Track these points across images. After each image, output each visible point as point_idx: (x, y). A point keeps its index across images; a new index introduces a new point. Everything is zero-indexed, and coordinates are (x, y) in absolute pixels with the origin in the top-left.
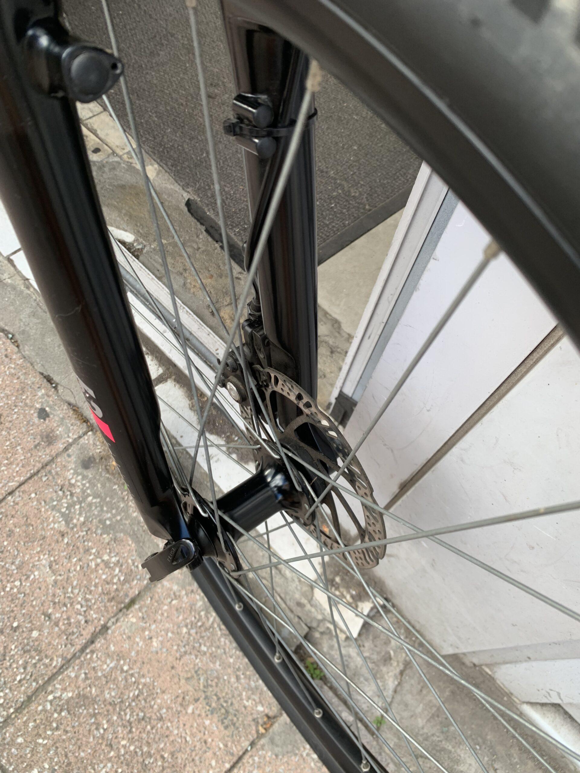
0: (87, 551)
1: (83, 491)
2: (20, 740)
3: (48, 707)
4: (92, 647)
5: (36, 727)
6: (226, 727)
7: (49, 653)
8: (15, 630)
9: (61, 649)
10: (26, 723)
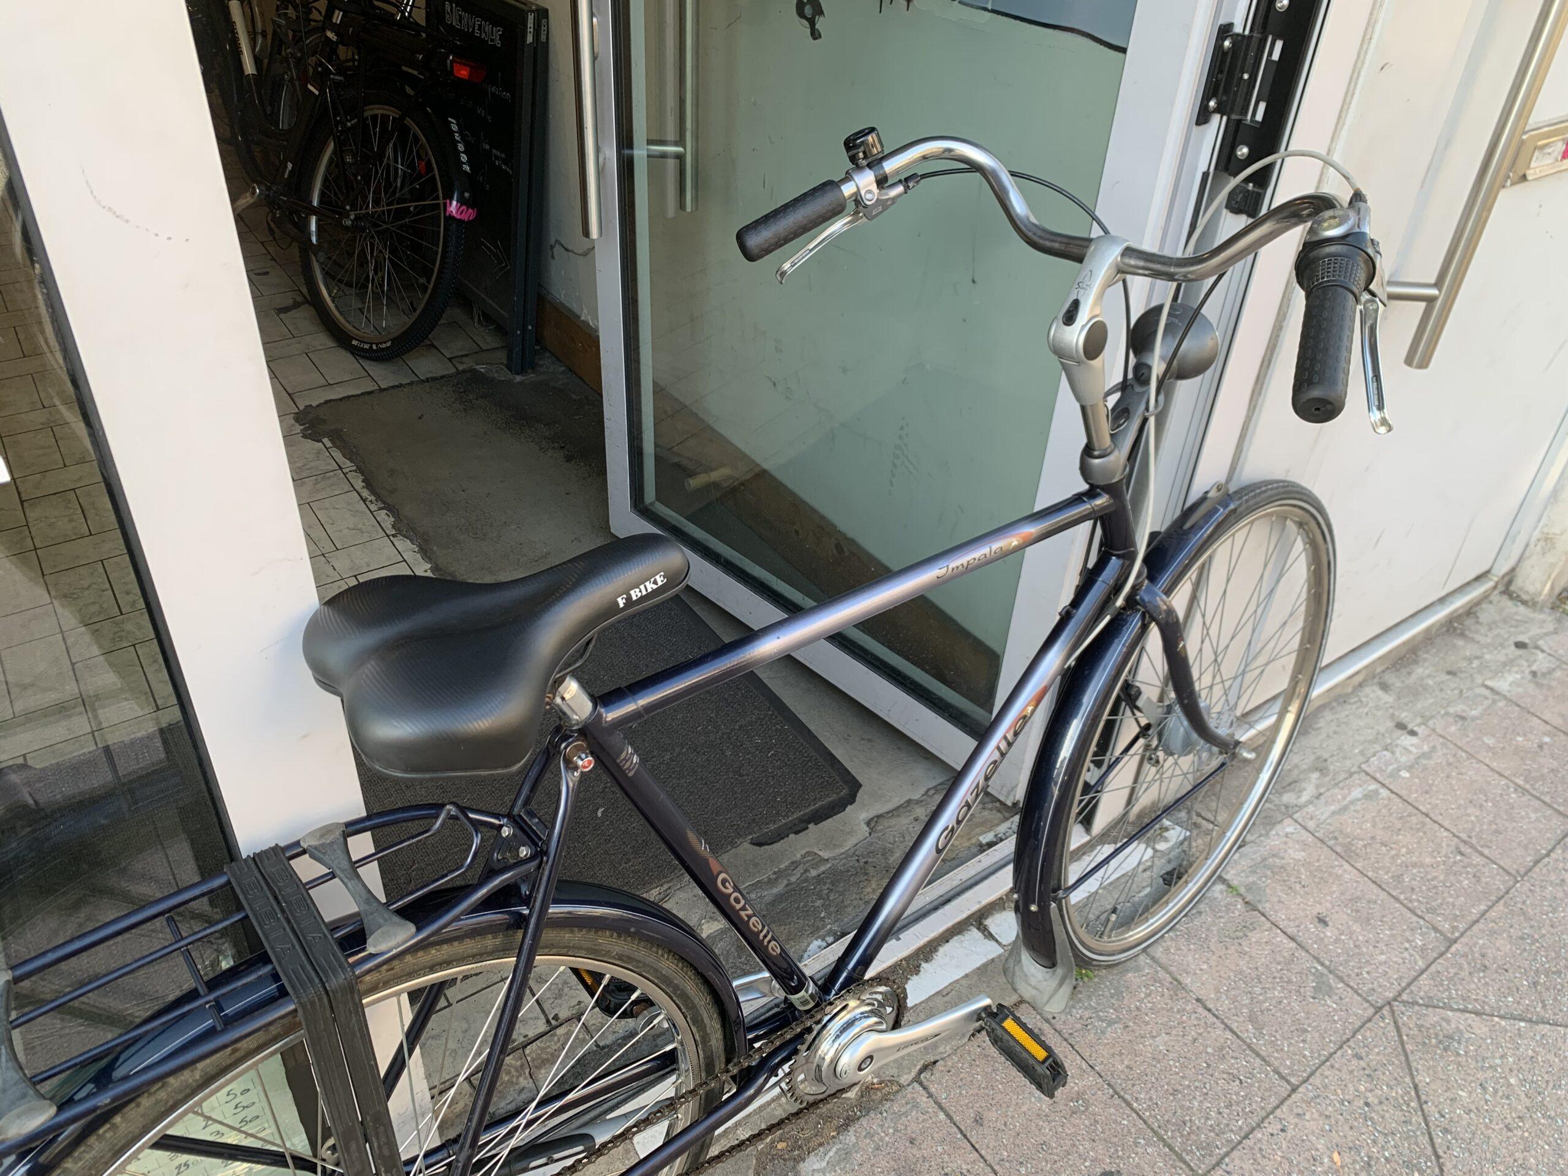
0: (1138, 1009)
1: (1086, 1009)
2: (1288, 1063)
3: (1261, 1042)
4: (1214, 1010)
5: (1277, 1051)
6: (1255, 929)
7: (1222, 1041)
8: (1209, 1066)
9: (1218, 1032)
10: (1276, 1058)
